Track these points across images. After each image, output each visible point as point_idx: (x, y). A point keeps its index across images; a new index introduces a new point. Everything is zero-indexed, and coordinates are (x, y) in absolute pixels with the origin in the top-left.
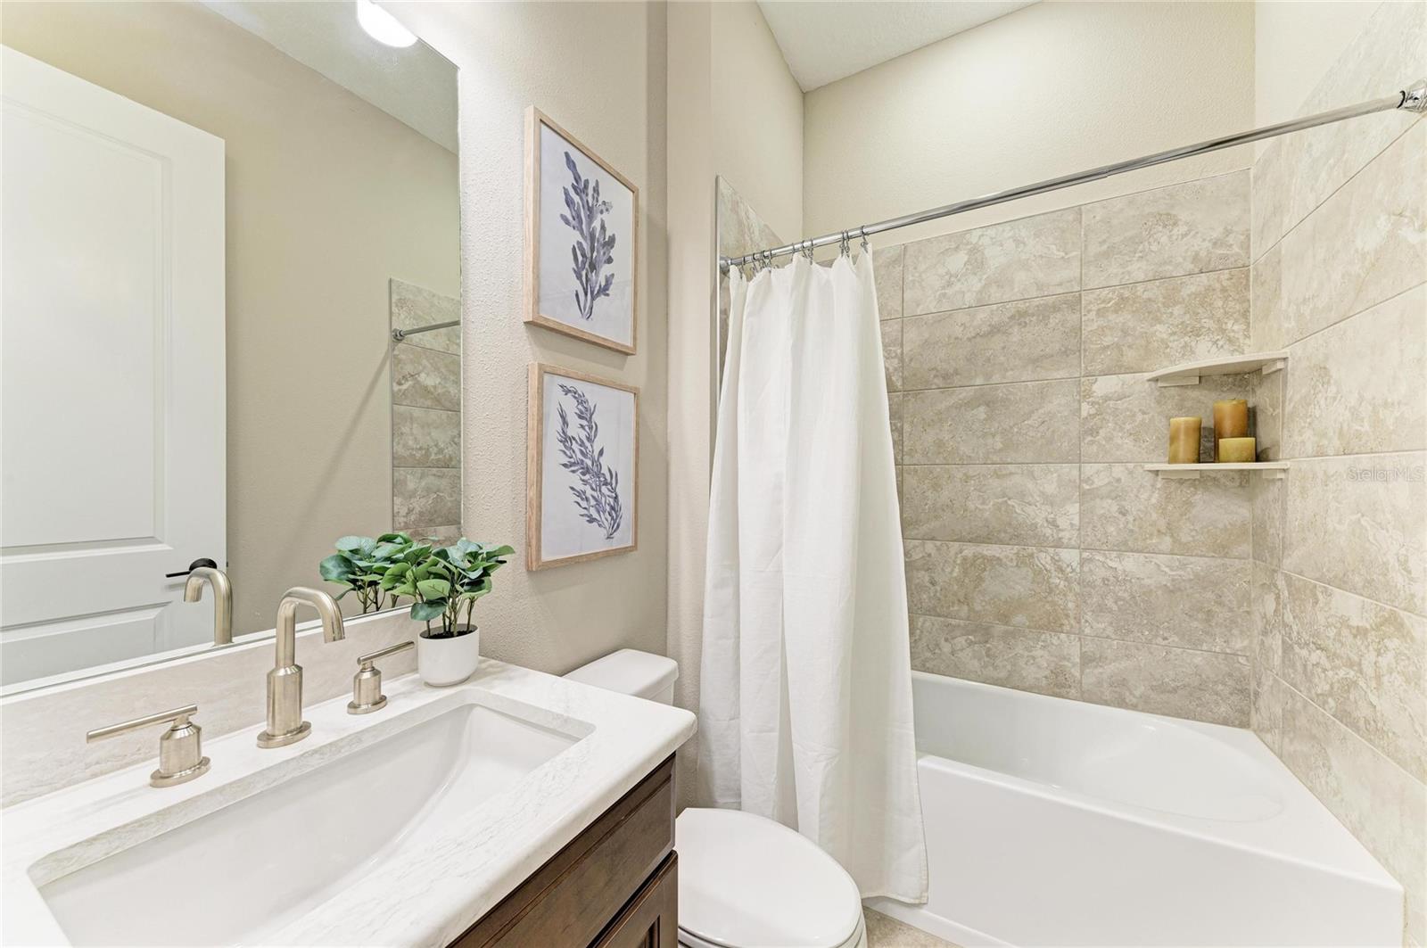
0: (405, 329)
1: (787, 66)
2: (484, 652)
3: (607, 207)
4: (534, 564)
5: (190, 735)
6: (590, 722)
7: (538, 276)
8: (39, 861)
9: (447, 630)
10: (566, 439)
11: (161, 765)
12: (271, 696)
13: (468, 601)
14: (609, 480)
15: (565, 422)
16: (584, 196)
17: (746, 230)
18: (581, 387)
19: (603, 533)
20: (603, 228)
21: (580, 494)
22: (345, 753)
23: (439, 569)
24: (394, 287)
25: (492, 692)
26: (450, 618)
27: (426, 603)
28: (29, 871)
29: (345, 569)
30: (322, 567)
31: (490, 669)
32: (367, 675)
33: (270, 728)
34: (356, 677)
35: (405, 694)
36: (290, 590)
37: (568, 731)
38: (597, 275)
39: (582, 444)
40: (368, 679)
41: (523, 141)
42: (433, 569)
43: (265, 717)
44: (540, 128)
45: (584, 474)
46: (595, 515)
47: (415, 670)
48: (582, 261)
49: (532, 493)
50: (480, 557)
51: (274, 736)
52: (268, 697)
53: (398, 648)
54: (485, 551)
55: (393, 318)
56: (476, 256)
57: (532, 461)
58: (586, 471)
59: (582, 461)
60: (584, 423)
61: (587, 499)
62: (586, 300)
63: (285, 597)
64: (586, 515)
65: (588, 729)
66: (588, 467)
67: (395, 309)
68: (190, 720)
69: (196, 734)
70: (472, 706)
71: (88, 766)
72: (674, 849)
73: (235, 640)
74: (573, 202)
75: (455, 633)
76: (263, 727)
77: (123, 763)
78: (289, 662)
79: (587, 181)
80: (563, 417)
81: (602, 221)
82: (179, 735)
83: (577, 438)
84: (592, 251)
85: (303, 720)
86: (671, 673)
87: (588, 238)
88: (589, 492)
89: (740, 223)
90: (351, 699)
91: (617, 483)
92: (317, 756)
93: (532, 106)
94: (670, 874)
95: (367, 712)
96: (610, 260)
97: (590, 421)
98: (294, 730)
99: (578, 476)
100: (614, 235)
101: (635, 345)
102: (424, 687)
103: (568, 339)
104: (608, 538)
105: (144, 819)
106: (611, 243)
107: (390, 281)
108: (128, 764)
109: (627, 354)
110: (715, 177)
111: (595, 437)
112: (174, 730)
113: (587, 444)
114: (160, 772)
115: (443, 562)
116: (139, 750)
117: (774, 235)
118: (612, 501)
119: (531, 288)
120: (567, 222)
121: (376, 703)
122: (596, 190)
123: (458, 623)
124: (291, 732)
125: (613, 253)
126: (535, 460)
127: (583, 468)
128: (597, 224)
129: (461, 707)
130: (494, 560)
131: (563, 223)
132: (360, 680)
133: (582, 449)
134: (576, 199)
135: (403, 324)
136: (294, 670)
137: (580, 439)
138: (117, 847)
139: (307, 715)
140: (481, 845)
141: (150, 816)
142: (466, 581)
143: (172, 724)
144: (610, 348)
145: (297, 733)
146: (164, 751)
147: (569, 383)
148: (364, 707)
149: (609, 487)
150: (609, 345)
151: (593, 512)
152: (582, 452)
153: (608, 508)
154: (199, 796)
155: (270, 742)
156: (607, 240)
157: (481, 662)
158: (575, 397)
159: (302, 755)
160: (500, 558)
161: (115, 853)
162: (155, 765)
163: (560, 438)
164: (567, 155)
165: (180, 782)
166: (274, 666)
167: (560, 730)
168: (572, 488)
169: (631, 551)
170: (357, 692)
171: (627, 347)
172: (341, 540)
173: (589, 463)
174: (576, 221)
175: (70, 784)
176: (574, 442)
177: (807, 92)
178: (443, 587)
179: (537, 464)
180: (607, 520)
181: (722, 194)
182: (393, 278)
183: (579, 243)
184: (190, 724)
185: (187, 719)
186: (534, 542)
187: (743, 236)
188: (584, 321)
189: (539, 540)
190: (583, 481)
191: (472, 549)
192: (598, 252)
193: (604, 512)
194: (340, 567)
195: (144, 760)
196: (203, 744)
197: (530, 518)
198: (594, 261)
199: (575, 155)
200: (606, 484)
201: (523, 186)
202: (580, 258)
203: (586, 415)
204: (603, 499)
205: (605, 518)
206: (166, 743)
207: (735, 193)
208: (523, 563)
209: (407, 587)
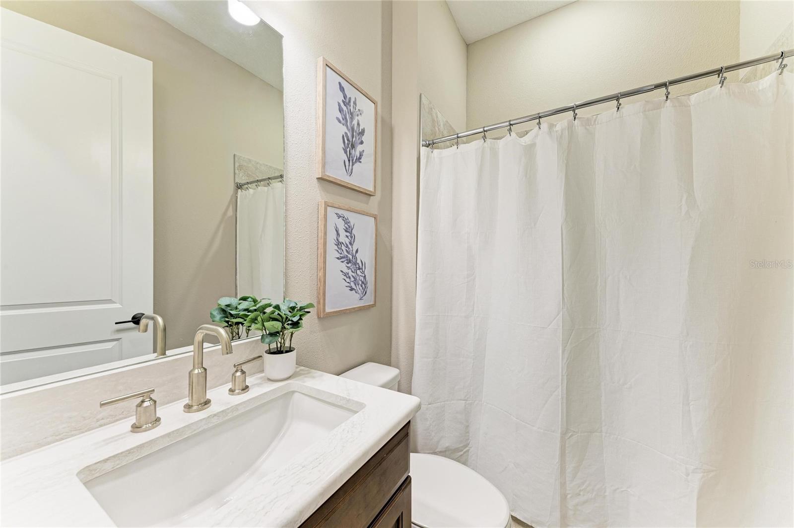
0: (243, 182)
1: (458, 30)
2: (299, 363)
3: (360, 113)
4: (322, 314)
5: (151, 405)
6: (362, 402)
7: (324, 152)
8: (81, 470)
9: (279, 349)
10: (339, 244)
11: (136, 421)
12: (191, 384)
13: (290, 334)
14: (361, 267)
15: (338, 234)
16: (348, 106)
17: (437, 125)
18: (346, 214)
19: (358, 296)
20: (358, 124)
21: (346, 275)
22: (230, 416)
23: (275, 315)
24: (236, 159)
25: (305, 384)
26: (281, 343)
27: (269, 334)
28: (77, 475)
29: (223, 315)
30: (211, 314)
31: (301, 372)
32: (239, 374)
33: (190, 402)
34: (233, 375)
35: (258, 385)
36: (200, 327)
37: (351, 408)
38: (355, 151)
39: (347, 246)
40: (239, 376)
41: (317, 76)
42: (272, 316)
43: (188, 395)
44: (326, 69)
45: (348, 263)
46: (354, 287)
47: (262, 371)
48: (347, 143)
49: (321, 274)
50: (296, 310)
51: (192, 406)
52: (189, 384)
53: (254, 359)
54: (299, 306)
55: (236, 176)
56: (292, 142)
57: (321, 255)
58: (349, 262)
59: (347, 256)
60: (348, 234)
61: (349, 278)
62: (349, 165)
63: (198, 330)
64: (348, 286)
65: (362, 406)
66: (351, 260)
67: (237, 171)
68: (151, 397)
69: (154, 405)
70: (294, 392)
71: (98, 421)
72: (409, 474)
73: (168, 353)
74: (343, 110)
75: (284, 351)
76: (186, 401)
77: (115, 419)
78: (200, 366)
79: (350, 98)
80: (337, 231)
81: (358, 120)
82: (146, 404)
83: (345, 244)
84: (353, 137)
85: (207, 397)
86: (396, 377)
87: (351, 130)
88: (351, 274)
89: (433, 121)
90: (230, 387)
91: (365, 268)
92: (216, 418)
93: (322, 57)
94: (407, 489)
95: (239, 394)
96: (362, 143)
97: (351, 233)
98: (203, 403)
99: (344, 264)
100: (364, 128)
101: (375, 190)
102: (267, 381)
103: (340, 187)
104: (360, 299)
105: (131, 449)
106: (362, 133)
107: (234, 155)
108: (117, 420)
109: (370, 195)
110: (419, 94)
111: (354, 242)
112: (143, 402)
113: (350, 246)
114: (136, 425)
115: (277, 312)
116: (123, 412)
117: (451, 126)
118: (362, 278)
119: (321, 158)
120: (340, 122)
121: (243, 390)
122: (355, 103)
123: (286, 345)
124: (202, 404)
125: (364, 138)
126: (323, 255)
127: (347, 260)
128: (355, 122)
129: (287, 393)
130: (303, 311)
131: (337, 121)
132: (235, 377)
133: (347, 249)
134: (344, 108)
135: (242, 180)
136: (203, 370)
137: (346, 243)
138: (118, 464)
139: (209, 395)
140: (315, 467)
141: (134, 448)
142: (290, 322)
143: (142, 398)
144: (361, 192)
145: (204, 405)
146: (138, 412)
147: (340, 212)
148: (237, 391)
149: (361, 271)
150: (361, 190)
151: (352, 285)
152: (347, 250)
153: (360, 282)
154: (157, 438)
155: (191, 409)
156: (360, 131)
157: (297, 368)
158: (343, 220)
159: (209, 417)
160: (306, 310)
161: (117, 467)
162: (133, 420)
163: (335, 243)
164: (340, 83)
165: (145, 430)
166: (192, 368)
167: (344, 406)
168: (342, 271)
169: (372, 307)
170: (234, 382)
171: (371, 192)
172: (220, 299)
173: (351, 257)
174: (344, 121)
175: (89, 430)
176: (343, 245)
177: (470, 44)
178: (278, 325)
179: (324, 258)
180: (360, 289)
181: (423, 104)
182: (236, 153)
183: (346, 133)
184: (151, 399)
185: (150, 396)
186: (322, 301)
187: (434, 127)
188: (348, 177)
189: (324, 300)
190: (347, 267)
191: (292, 305)
192: (356, 137)
193: (358, 285)
194: (221, 314)
195: (125, 418)
196: (157, 409)
197: (319, 288)
198: (353, 143)
199: (344, 84)
200: (359, 269)
201: (316, 101)
202: (346, 142)
203: (349, 230)
204: (358, 277)
205: (359, 288)
206: (139, 408)
207: (430, 103)
208: (316, 313)
209: (259, 326)
